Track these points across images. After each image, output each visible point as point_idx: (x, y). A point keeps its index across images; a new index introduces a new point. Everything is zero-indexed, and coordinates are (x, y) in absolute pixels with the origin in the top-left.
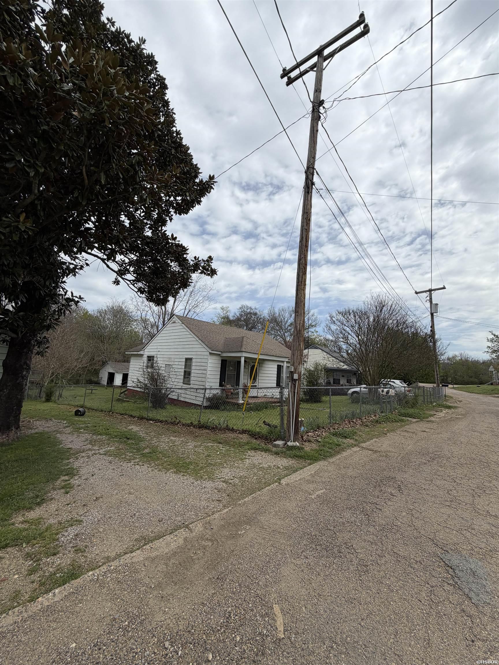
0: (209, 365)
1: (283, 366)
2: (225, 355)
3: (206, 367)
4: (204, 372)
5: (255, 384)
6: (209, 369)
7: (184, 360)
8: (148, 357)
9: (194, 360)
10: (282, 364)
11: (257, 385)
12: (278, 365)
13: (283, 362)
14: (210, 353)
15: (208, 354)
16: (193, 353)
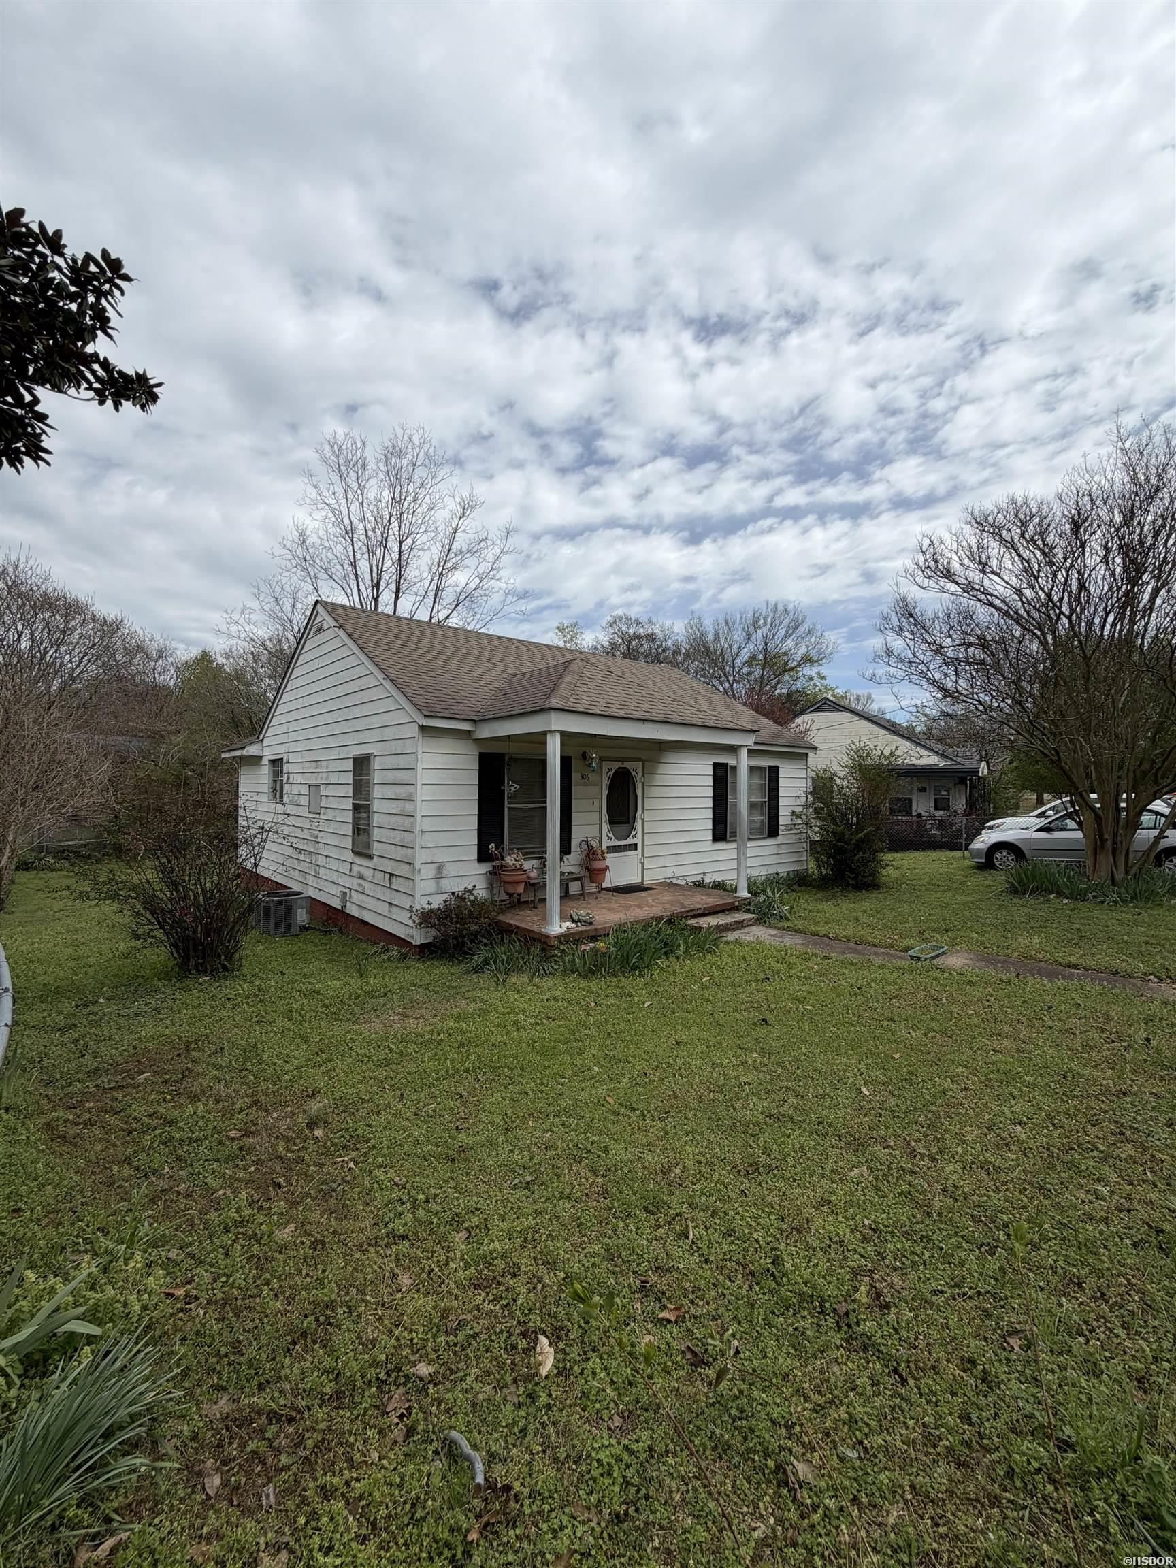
0: (423, 777)
1: (734, 768)
2: (486, 732)
3: (410, 789)
4: (408, 807)
5: (630, 841)
6: (422, 793)
7: (349, 765)
8: (273, 762)
9: (377, 764)
10: (731, 761)
11: (638, 841)
12: (715, 765)
13: (732, 749)
14: (423, 728)
15: (413, 731)
16: (375, 736)
